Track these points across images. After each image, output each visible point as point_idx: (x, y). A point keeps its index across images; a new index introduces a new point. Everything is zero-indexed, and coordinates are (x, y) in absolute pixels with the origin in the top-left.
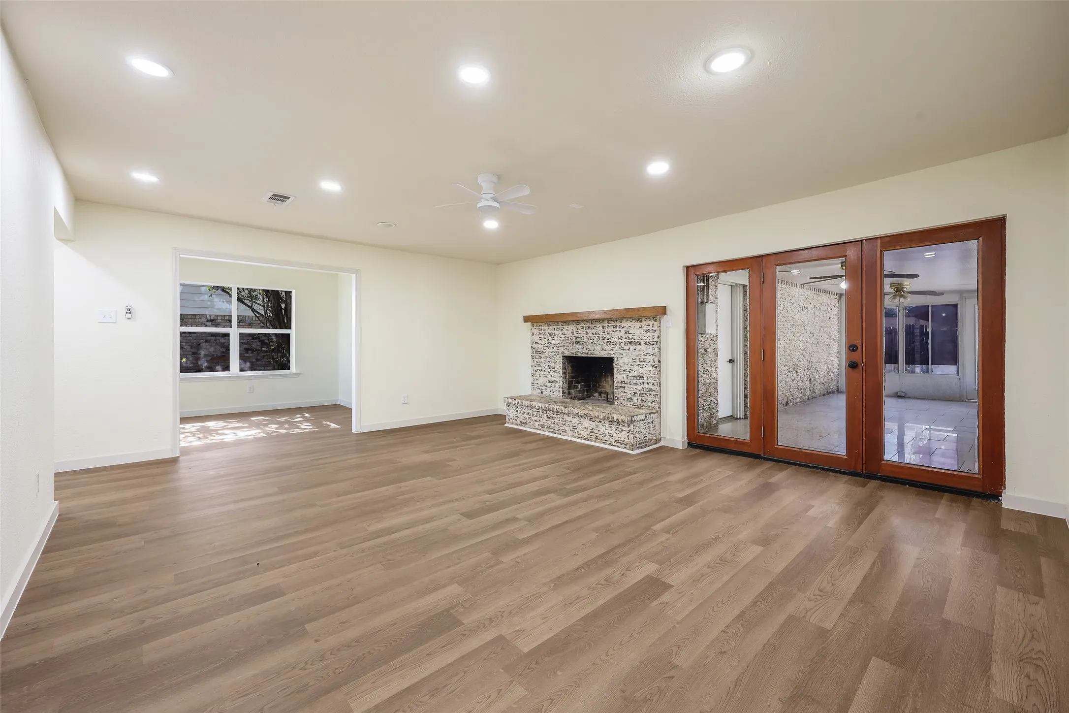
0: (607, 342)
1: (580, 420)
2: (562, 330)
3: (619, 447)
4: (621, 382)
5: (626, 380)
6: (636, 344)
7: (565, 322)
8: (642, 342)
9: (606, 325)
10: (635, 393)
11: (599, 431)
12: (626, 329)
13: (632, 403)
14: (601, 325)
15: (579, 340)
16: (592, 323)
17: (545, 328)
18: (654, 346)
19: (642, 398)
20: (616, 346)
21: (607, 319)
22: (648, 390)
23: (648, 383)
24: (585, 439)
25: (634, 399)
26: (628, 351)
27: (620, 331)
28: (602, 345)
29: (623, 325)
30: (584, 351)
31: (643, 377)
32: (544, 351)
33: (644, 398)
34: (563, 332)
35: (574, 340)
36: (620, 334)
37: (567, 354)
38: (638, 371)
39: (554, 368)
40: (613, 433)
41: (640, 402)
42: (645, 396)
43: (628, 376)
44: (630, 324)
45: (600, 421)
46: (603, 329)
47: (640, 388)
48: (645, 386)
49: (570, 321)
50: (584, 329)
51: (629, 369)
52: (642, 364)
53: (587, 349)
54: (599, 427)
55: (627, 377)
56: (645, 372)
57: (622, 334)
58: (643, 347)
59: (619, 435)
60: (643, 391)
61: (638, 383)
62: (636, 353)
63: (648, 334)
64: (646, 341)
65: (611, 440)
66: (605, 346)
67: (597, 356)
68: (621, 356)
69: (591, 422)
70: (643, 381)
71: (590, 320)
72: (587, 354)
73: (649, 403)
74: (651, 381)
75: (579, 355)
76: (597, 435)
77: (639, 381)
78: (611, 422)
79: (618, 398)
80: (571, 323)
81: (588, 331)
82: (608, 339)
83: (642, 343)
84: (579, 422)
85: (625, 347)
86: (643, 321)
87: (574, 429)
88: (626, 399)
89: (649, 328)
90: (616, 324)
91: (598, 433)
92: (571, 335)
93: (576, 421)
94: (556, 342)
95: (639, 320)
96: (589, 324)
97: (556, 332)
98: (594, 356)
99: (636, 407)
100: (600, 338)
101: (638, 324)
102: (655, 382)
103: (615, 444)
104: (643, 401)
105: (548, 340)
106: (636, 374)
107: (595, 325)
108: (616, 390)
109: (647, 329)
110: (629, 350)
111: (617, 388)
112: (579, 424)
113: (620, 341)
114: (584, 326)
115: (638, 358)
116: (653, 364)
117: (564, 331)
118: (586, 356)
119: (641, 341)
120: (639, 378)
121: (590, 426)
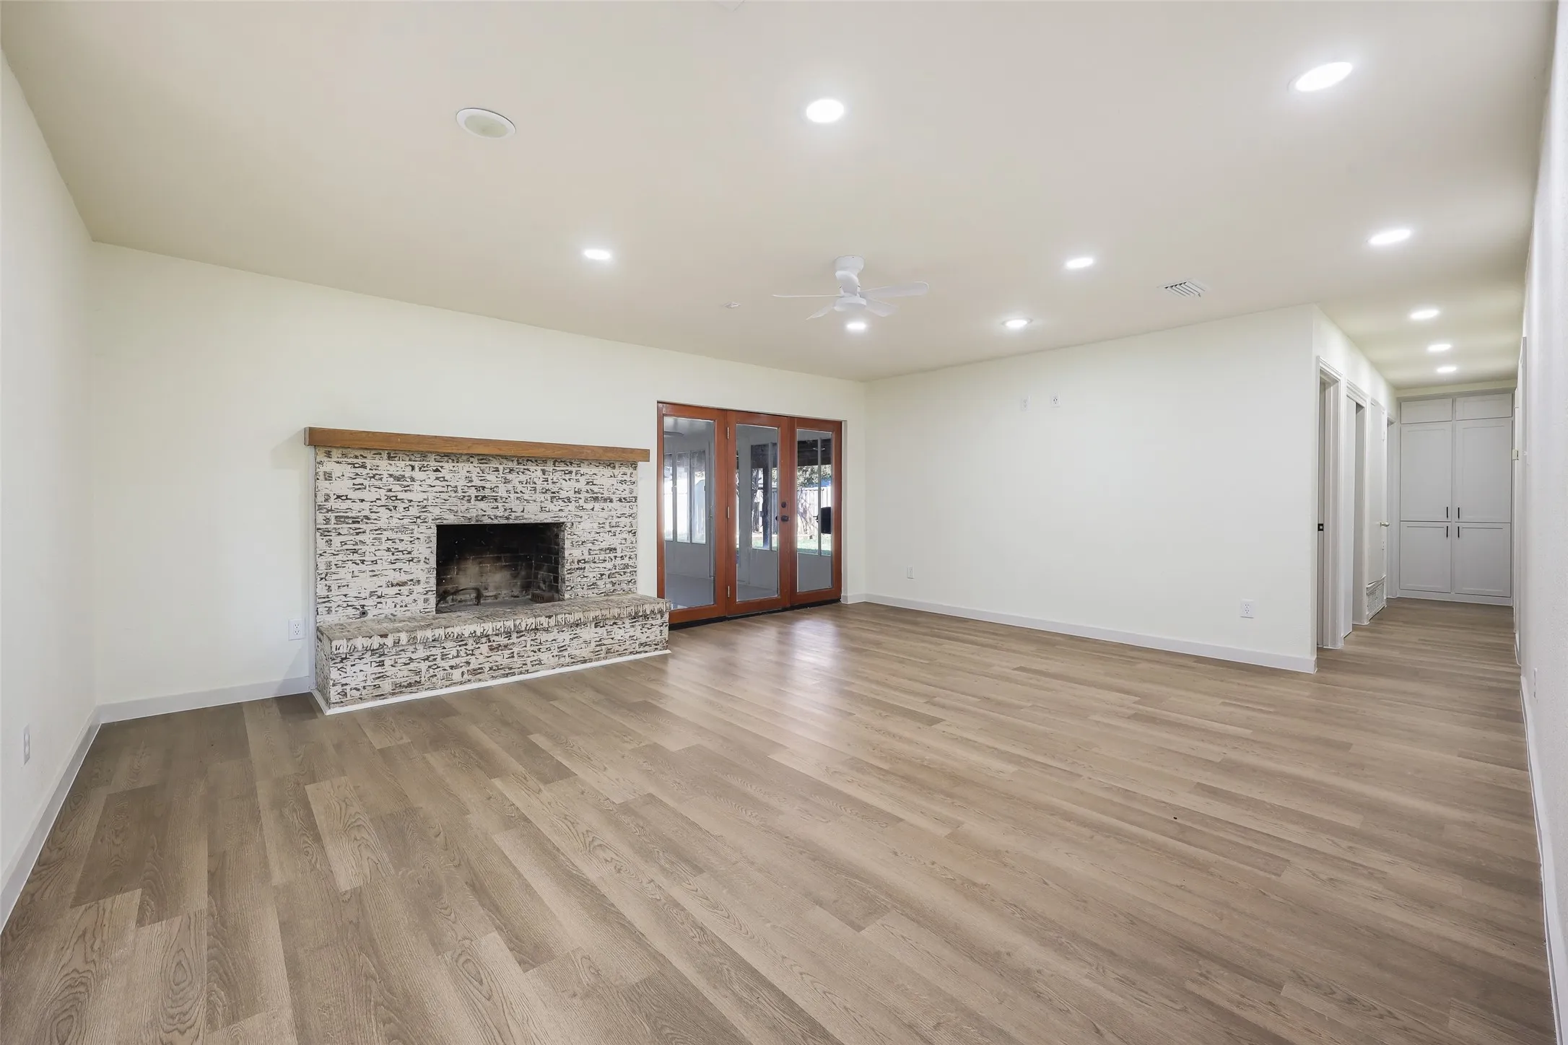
0: (552, 498)
1: (575, 632)
2: (437, 470)
3: (647, 652)
4: (579, 561)
5: (587, 557)
6: (605, 500)
7: (447, 455)
8: (615, 498)
9: (549, 468)
10: (602, 575)
11: (612, 639)
12: (588, 477)
13: (596, 591)
14: (539, 468)
15: (487, 492)
16: (519, 464)
17: (377, 462)
18: (631, 503)
19: (613, 580)
20: (569, 504)
21: (553, 458)
22: (622, 566)
23: (622, 557)
24: (585, 662)
25: (600, 583)
26: (591, 512)
27: (578, 481)
28: (541, 502)
29: (583, 470)
30: (498, 514)
31: (615, 549)
32: (373, 516)
33: (615, 579)
34: (440, 475)
35: (473, 492)
36: (578, 486)
37: (451, 519)
38: (608, 541)
39: (409, 553)
40: (638, 634)
41: (609, 586)
42: (617, 575)
43: (590, 550)
44: (595, 470)
45: (615, 623)
46: (544, 474)
47: (609, 565)
48: (618, 561)
49: (461, 454)
50: (501, 472)
51: (592, 539)
52: (613, 530)
53: (505, 510)
54: (613, 633)
55: (590, 553)
56: (619, 541)
57: (582, 485)
58: (616, 504)
59: (646, 635)
60: (615, 569)
61: (607, 558)
62: (605, 514)
63: (624, 486)
64: (620, 496)
65: (634, 646)
66: (550, 506)
67: (532, 521)
68: (579, 519)
69: (598, 629)
70: (616, 554)
71: (514, 457)
72: (507, 518)
73: (624, 586)
74: (627, 553)
75: (486, 521)
76: (609, 647)
77: (609, 555)
78: (635, 618)
79: (572, 588)
80: (465, 458)
81: (509, 477)
82: (554, 493)
83: (615, 500)
84: (572, 636)
85: (586, 506)
86: (617, 466)
87: (561, 651)
88: (585, 587)
89: (625, 477)
90: (570, 468)
91: (613, 642)
92: (463, 482)
93: (565, 637)
94: (416, 496)
95: (611, 465)
96: (513, 465)
97: (418, 475)
98: (524, 521)
99: (603, 595)
100: (538, 492)
101: (608, 471)
102: (632, 554)
103: (641, 649)
104: (614, 584)
105: (390, 490)
106: (604, 545)
107: (526, 467)
108: (569, 576)
109: (623, 479)
110: (593, 509)
111: (570, 572)
112: (572, 639)
113: (578, 495)
114: (501, 468)
115: (608, 521)
116: (630, 529)
117: (444, 473)
118: (505, 522)
119: (612, 496)
120: (608, 551)
121: (596, 635)
